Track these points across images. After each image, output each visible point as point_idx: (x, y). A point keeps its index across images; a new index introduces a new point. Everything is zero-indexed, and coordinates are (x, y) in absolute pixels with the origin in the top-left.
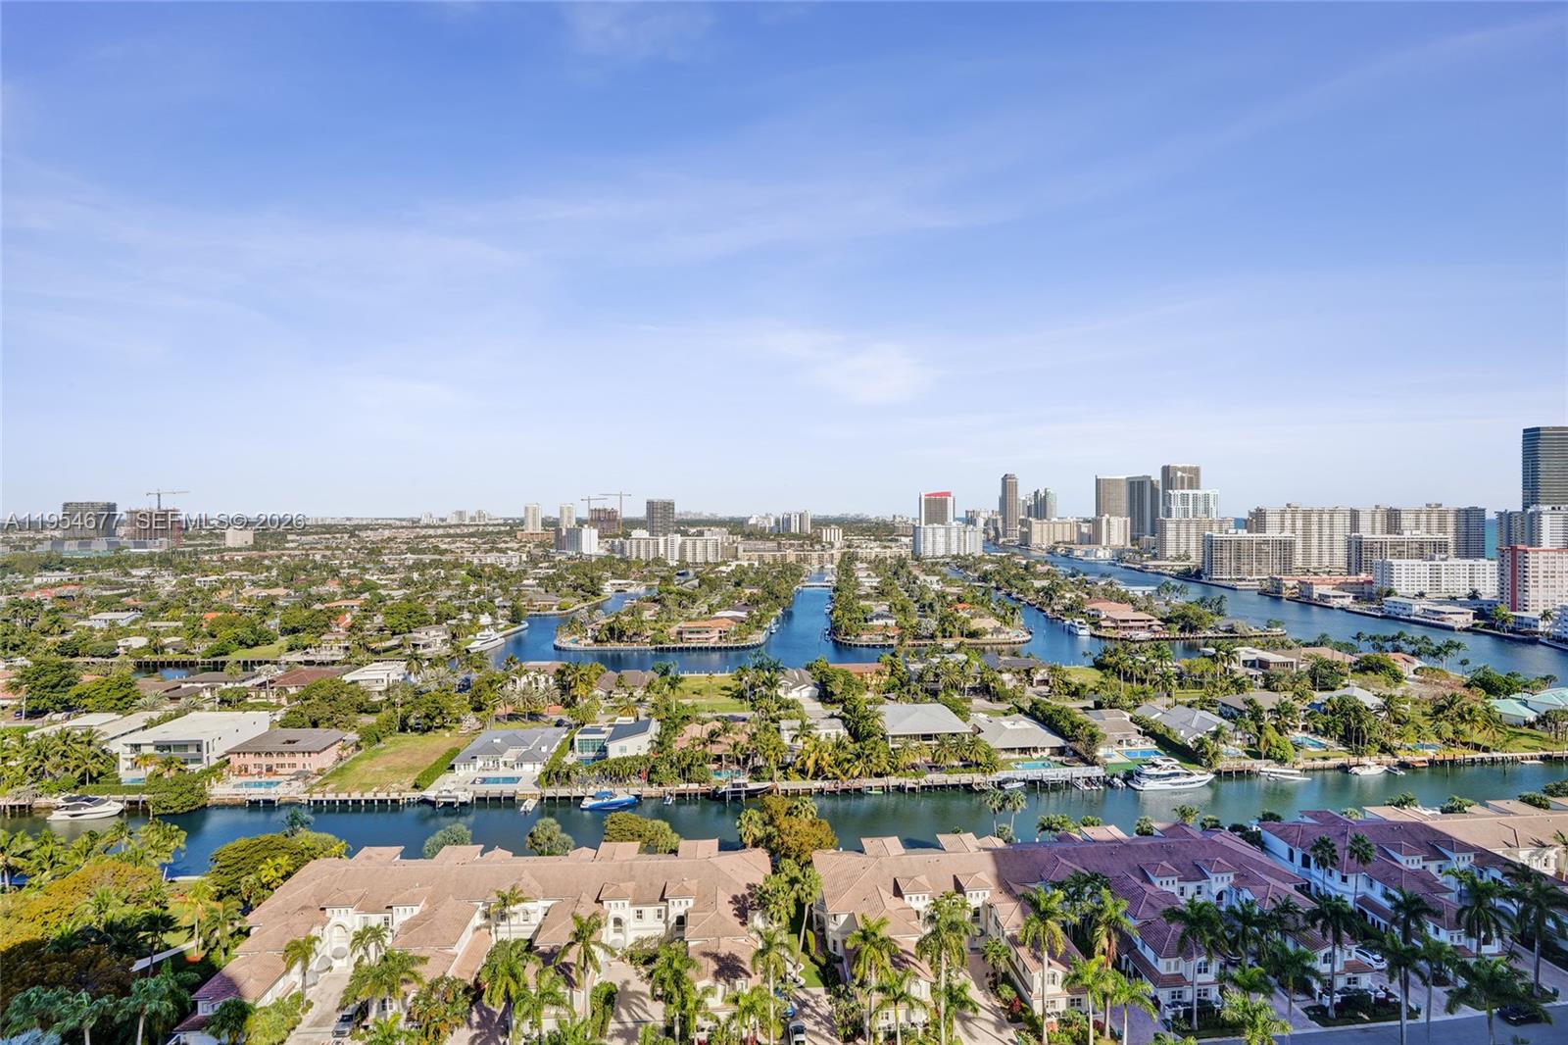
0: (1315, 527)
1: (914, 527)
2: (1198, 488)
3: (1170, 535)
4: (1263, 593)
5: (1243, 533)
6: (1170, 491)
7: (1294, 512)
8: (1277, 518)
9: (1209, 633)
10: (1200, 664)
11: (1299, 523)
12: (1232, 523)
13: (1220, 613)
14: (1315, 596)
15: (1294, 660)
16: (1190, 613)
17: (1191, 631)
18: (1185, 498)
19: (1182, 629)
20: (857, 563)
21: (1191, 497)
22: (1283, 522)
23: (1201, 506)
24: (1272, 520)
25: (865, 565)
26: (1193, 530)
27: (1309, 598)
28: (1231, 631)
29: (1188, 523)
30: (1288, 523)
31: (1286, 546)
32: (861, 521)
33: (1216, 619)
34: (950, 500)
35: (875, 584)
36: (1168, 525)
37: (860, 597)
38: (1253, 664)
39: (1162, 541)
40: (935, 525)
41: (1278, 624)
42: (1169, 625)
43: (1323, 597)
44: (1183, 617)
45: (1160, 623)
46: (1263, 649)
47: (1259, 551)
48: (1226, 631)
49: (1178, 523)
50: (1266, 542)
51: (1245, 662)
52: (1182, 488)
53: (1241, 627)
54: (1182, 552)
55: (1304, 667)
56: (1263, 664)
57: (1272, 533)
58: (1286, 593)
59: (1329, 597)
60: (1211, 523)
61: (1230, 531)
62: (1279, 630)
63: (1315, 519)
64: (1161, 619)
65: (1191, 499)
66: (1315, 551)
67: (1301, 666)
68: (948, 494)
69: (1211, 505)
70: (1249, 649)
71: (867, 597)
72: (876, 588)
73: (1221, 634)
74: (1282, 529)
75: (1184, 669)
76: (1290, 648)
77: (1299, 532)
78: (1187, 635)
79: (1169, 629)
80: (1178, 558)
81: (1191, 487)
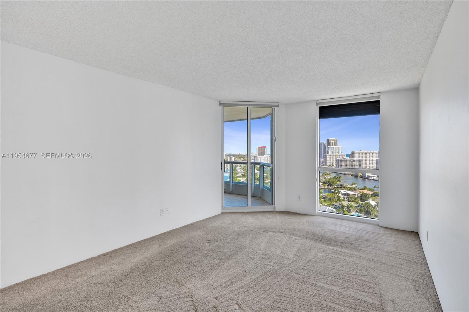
0: (368, 157)
1: (255, 157)
2: (337, 145)
3: (328, 159)
4: (352, 175)
5: (348, 158)
6: (328, 146)
7: (362, 152)
8: (358, 154)
9: (336, 187)
10: (331, 195)
11: (364, 156)
12: (345, 156)
13: (339, 181)
14: (367, 176)
15: (356, 193)
16: (330, 181)
17: (330, 186)
18: (332, 148)
19: (328, 186)
20: (238, 167)
21: (334, 148)
22: (359, 155)
23: (337, 151)
24: (356, 155)
25: (240, 168)
26: (334, 158)
27: (365, 176)
28: (342, 186)
29: (333, 155)
30: (361, 155)
31: (360, 162)
32: (240, 155)
33: (338, 183)
34: (266, 149)
35: (242, 173)
36: (327, 156)
37: (238, 177)
38: (345, 195)
39: (326, 161)
40: (261, 156)
41: (355, 184)
42: (325, 184)
43: (369, 176)
44: (329, 182)
45: (322, 184)
46: (349, 191)
47: (352, 163)
48: (340, 186)
49: (330, 155)
50: (354, 161)
51: (343, 194)
52: (332, 145)
53: (344, 184)
54: (331, 164)
55: (359, 195)
56: (348, 195)
57: (356, 158)
58: (359, 175)
59: (370, 176)
60: (340, 155)
61: (344, 158)
62: (355, 185)
63: (368, 154)
64: (323, 183)
65: (334, 149)
66: (368, 163)
67: (358, 195)
68: (265, 147)
69: (340, 150)
70: (345, 190)
71: (240, 177)
72: (243, 174)
73: (339, 187)
74: (359, 157)
75: (326, 196)
76: (357, 190)
77: (364, 158)
78: (329, 187)
79: (325, 185)
80: (330, 166)
81: (335, 145)
